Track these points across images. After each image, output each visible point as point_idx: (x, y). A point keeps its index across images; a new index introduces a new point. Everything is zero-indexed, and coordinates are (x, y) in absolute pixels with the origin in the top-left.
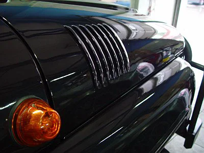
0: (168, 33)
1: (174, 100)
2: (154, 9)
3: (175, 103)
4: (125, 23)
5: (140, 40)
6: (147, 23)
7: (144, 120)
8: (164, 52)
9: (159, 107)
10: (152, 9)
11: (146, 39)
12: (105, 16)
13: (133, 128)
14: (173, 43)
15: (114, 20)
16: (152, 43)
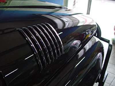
0: (86, 21)
1: (95, 61)
2: (77, 2)
3: (95, 63)
4: (61, 17)
5: (71, 28)
6: (73, 16)
7: (81, 74)
8: (87, 32)
9: (88, 65)
10: (76, 2)
11: (75, 26)
12: (49, 14)
13: (76, 80)
14: (90, 27)
15: (54, 16)
16: (78, 28)
